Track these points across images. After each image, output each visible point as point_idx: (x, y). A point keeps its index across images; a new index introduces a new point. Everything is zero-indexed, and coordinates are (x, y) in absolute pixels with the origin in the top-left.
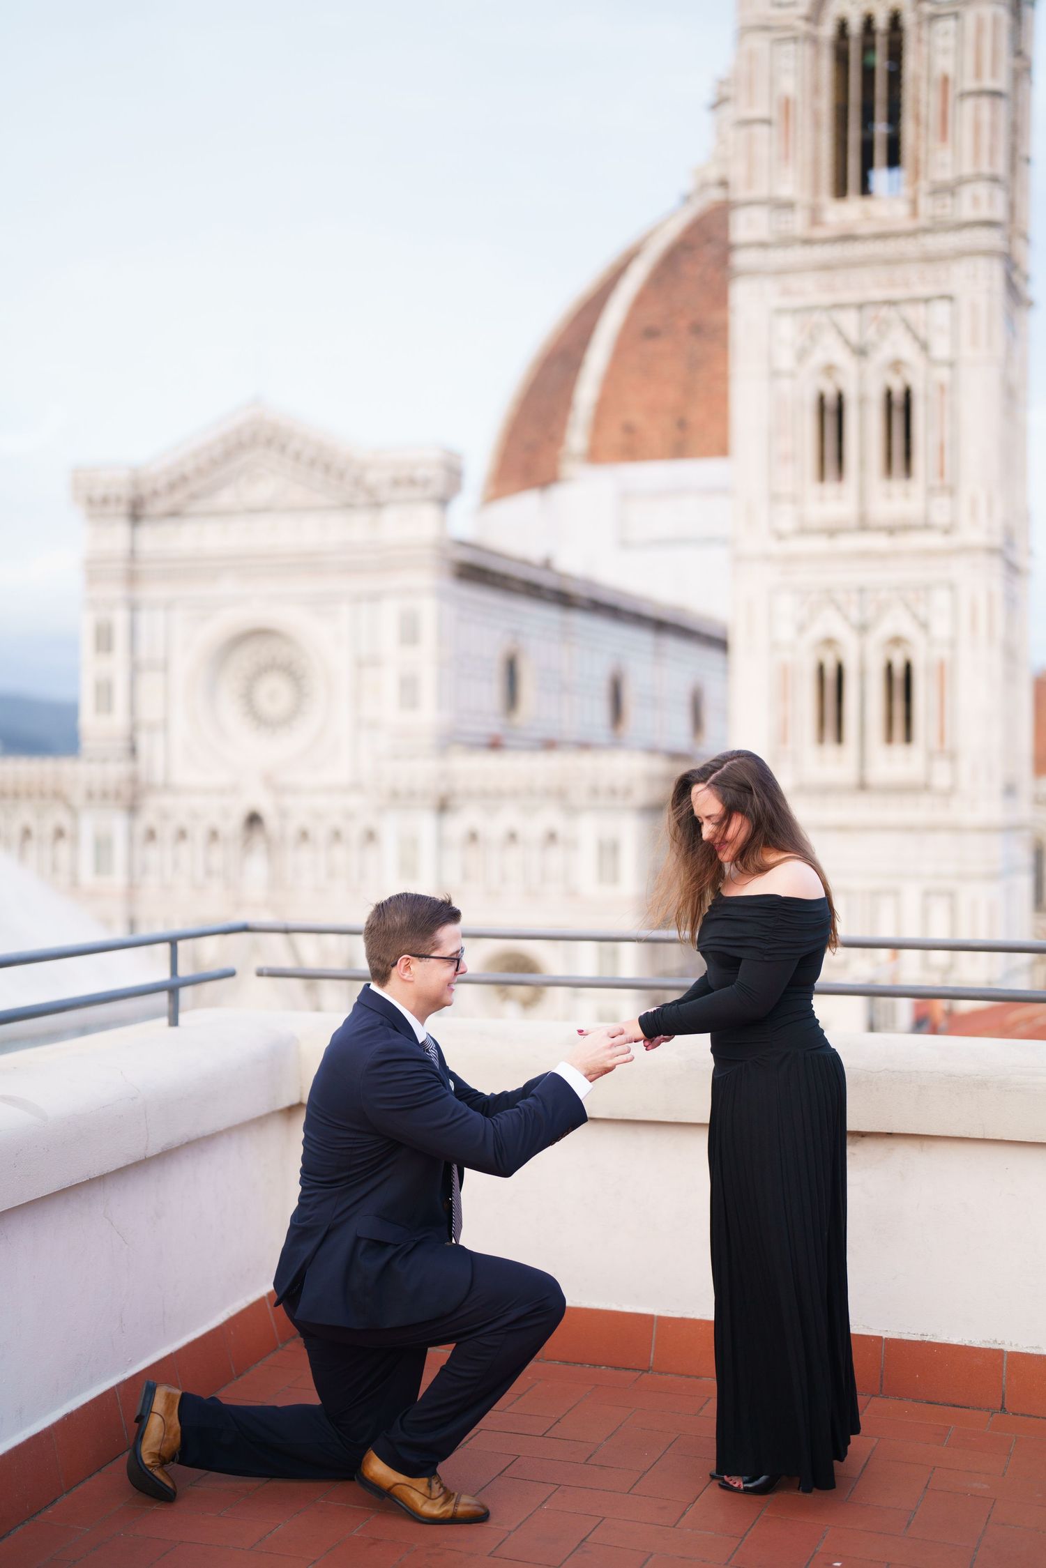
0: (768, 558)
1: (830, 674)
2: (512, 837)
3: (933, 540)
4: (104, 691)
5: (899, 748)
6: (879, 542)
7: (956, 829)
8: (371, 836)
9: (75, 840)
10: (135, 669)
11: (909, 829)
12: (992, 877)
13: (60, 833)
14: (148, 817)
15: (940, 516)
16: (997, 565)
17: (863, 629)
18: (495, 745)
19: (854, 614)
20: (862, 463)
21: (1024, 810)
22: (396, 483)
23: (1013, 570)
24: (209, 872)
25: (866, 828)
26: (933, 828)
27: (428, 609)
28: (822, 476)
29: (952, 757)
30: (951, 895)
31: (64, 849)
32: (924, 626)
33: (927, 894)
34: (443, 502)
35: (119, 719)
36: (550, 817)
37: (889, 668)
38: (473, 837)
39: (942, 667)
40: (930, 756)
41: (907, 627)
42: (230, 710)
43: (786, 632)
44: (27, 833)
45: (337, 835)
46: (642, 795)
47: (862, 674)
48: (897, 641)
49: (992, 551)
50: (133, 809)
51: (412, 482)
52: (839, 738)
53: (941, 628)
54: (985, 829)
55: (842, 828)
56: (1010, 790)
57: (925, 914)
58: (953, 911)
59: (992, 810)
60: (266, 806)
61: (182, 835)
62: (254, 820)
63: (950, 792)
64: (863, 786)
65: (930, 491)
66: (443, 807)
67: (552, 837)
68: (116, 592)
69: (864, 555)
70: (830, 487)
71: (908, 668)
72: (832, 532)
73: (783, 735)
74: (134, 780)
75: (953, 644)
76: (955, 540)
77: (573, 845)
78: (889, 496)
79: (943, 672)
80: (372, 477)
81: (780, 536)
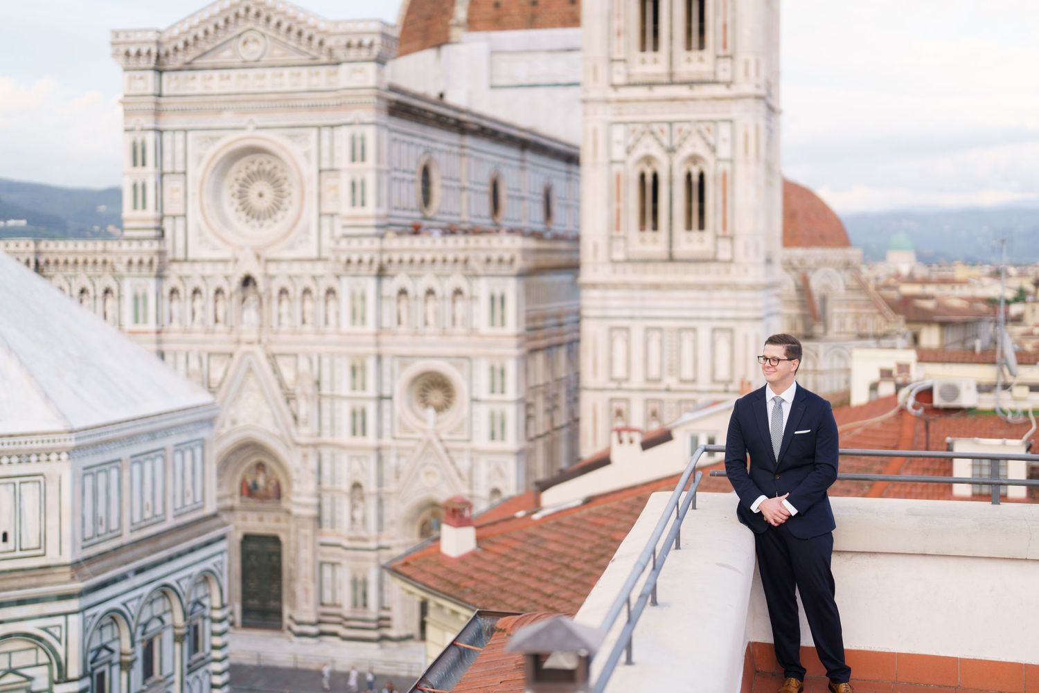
0: (607, 101)
1: (649, 179)
2: (430, 292)
3: (720, 91)
4: (139, 191)
5: (695, 234)
6: (683, 91)
7: (734, 287)
8: (330, 291)
9: (119, 297)
10: (162, 175)
11: (702, 287)
12: (759, 319)
13: (107, 291)
14: (172, 282)
15: (723, 76)
16: (762, 107)
17: (671, 151)
18: (416, 230)
19: (666, 141)
20: (671, 38)
21: (779, 273)
22: (349, 46)
23: (772, 110)
24: (216, 321)
25: (672, 287)
26: (719, 286)
27: (370, 133)
28: (643, 49)
29: (731, 238)
30: (731, 331)
31: (110, 302)
32: (714, 150)
33: (714, 330)
34: (381, 61)
35: (151, 212)
36: (457, 280)
37: (689, 176)
38: (403, 292)
39: (724, 176)
40: (717, 237)
41: (701, 150)
42: (230, 207)
43: (619, 153)
44: (83, 291)
45: (307, 291)
46: (519, 264)
47: (671, 183)
48: (694, 159)
49: (758, 97)
50: (160, 276)
51: (360, 45)
52: (655, 228)
53: (724, 151)
54: (753, 288)
55: (657, 287)
56: (769, 261)
57: (713, 344)
58: (732, 344)
59: (757, 274)
60: (256, 271)
61: (196, 292)
62: (247, 281)
63: (731, 261)
64: (671, 259)
65: (718, 57)
66: (381, 273)
67: (458, 292)
68: (149, 122)
69: (673, 99)
70: (649, 55)
71: (702, 176)
72: (650, 85)
73: (616, 223)
74: (161, 253)
75: (732, 161)
76: (734, 91)
77: (473, 298)
78: (689, 60)
79: (725, 181)
80: (330, 42)
81: (615, 86)
